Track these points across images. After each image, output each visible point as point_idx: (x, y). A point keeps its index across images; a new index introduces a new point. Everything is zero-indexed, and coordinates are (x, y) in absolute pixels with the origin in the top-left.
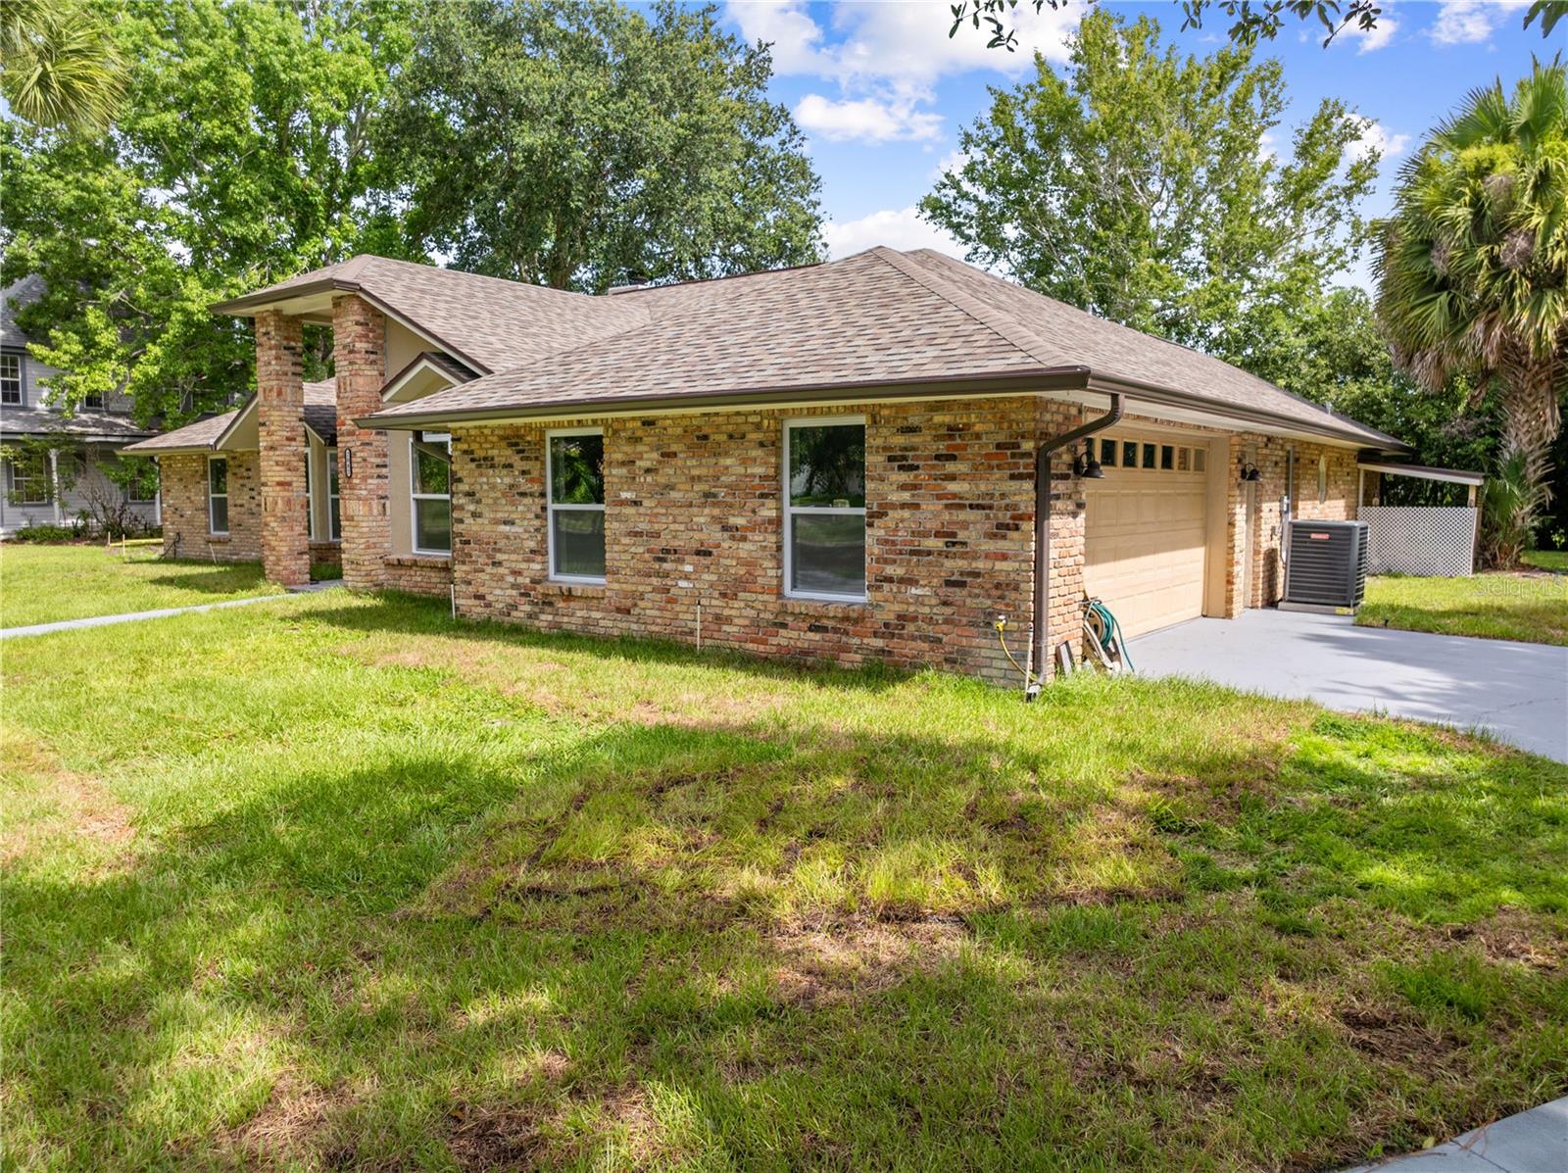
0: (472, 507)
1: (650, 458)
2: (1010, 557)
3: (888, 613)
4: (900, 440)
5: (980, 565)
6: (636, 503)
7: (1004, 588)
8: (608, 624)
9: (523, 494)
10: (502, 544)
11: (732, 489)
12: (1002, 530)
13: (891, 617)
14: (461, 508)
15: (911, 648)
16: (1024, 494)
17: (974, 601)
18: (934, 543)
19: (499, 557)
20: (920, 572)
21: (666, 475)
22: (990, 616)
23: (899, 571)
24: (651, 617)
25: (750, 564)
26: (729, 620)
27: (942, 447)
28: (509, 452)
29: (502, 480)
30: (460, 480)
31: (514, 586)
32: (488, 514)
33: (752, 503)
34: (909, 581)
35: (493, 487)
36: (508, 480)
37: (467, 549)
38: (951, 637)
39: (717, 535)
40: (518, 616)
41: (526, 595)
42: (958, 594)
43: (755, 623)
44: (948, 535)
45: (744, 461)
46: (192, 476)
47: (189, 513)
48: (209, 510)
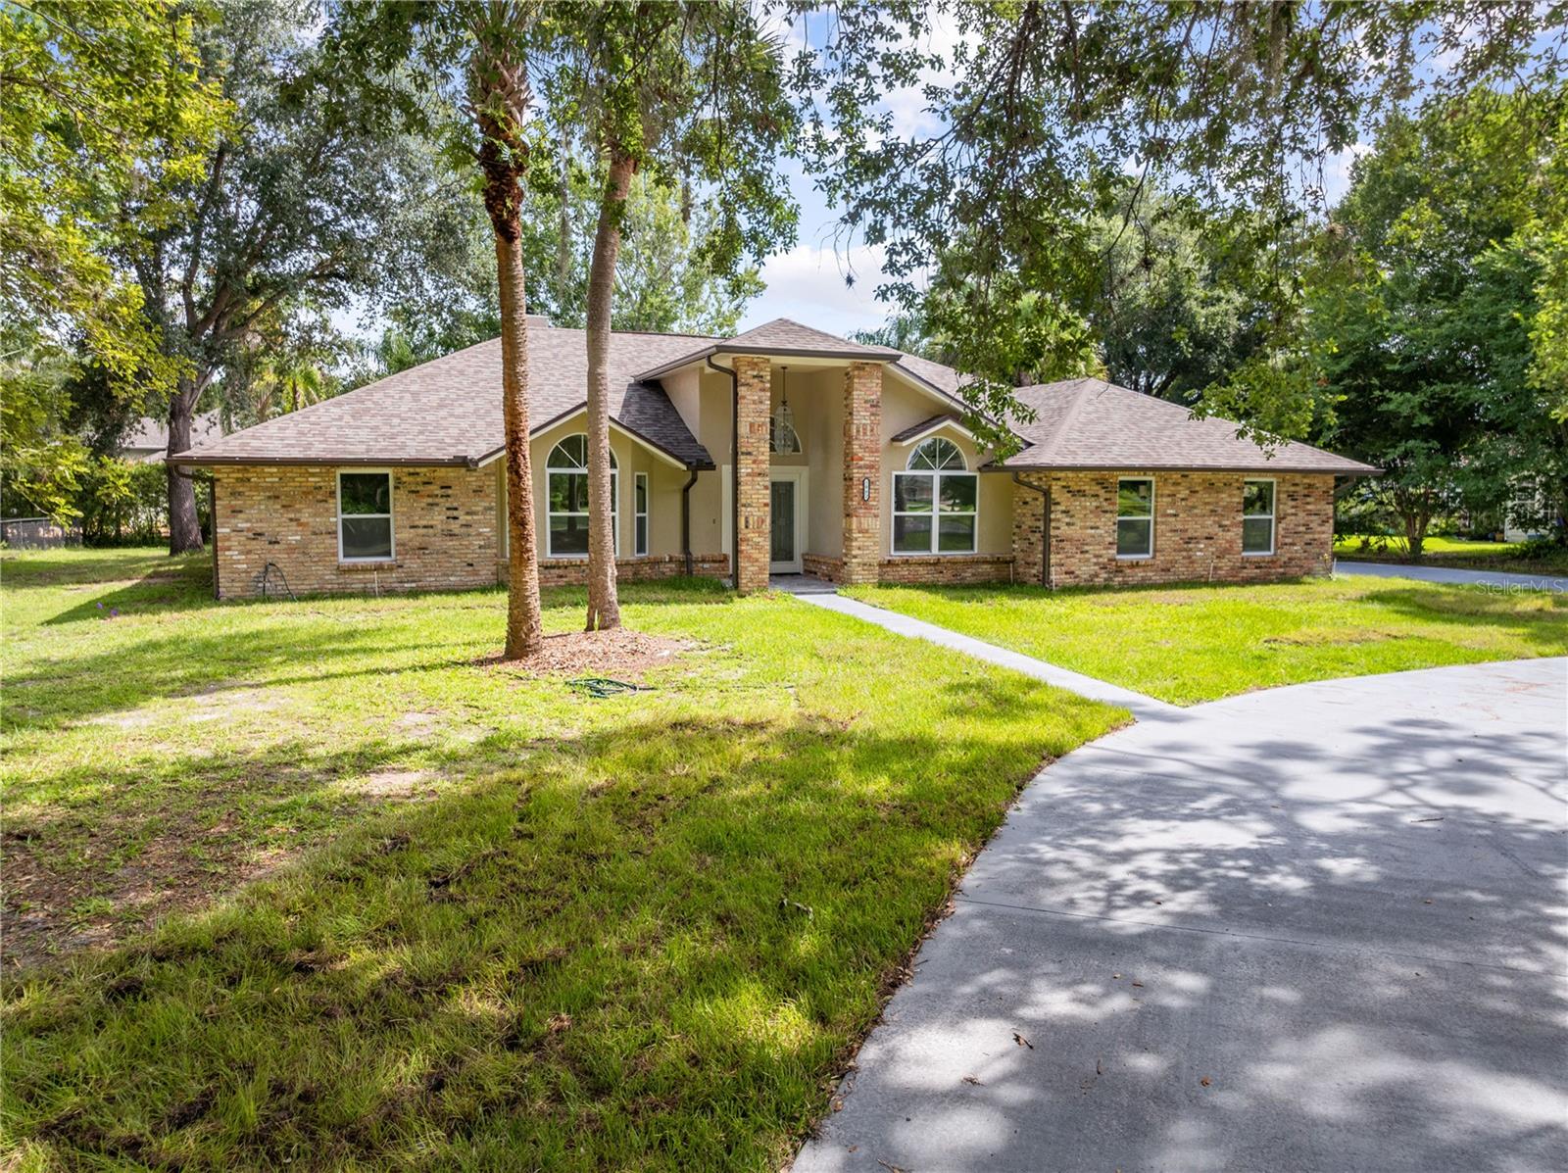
0: (1067, 520)
1: (1184, 493)
2: (1325, 534)
4: (1293, 489)
5: (1316, 536)
6: (1175, 515)
7: (1324, 544)
8: (1157, 578)
9: (1106, 512)
10: (1088, 541)
11: (1224, 507)
12: (1323, 523)
13: (1285, 559)
15: (1293, 571)
17: (1314, 550)
18: (1302, 529)
19: (1086, 548)
20: (1297, 541)
21: (1194, 500)
22: (1319, 555)
23: (1290, 540)
24: (1182, 571)
25: (1230, 542)
26: (1220, 568)
27: (1306, 492)
29: (1090, 503)
30: (1058, 504)
31: (1095, 564)
32: (1079, 524)
33: (1234, 514)
34: (1294, 544)
36: (1095, 504)
37: (1061, 545)
38: (1306, 564)
39: (1217, 529)
40: (1099, 581)
41: (1105, 568)
42: (1308, 548)
43: (1232, 569)
44: (1306, 525)
45: (1230, 496)
46: (306, 493)
47: (294, 538)
48: (333, 533)
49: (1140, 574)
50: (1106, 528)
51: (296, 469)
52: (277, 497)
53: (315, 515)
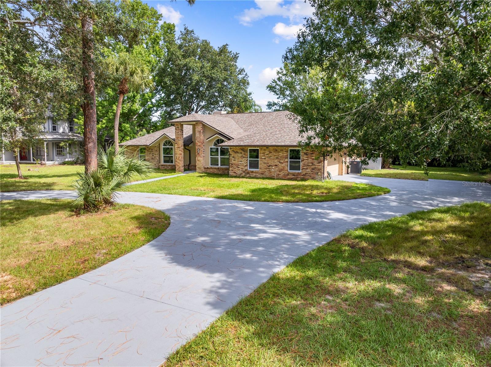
0: (234, 159)
1: (267, 153)
2: (320, 166)
5: (316, 167)
6: (265, 159)
7: (319, 169)
8: (259, 176)
9: (243, 157)
11: (281, 157)
12: (319, 163)
13: (304, 173)
14: (231, 159)
15: (307, 177)
16: (322, 158)
18: (310, 164)
19: (239, 166)
21: (270, 155)
22: (318, 173)
24: (267, 174)
25: (284, 167)
26: (280, 175)
28: (242, 151)
30: (231, 155)
31: (242, 171)
32: (237, 160)
33: (284, 159)
35: (238, 156)
37: (232, 165)
38: (312, 176)
39: (278, 163)
40: (243, 175)
41: (244, 172)
42: (313, 170)
43: (284, 175)
44: (312, 163)
45: (283, 153)
46: (135, 151)
49: (254, 174)
50: (244, 162)
51: (133, 147)
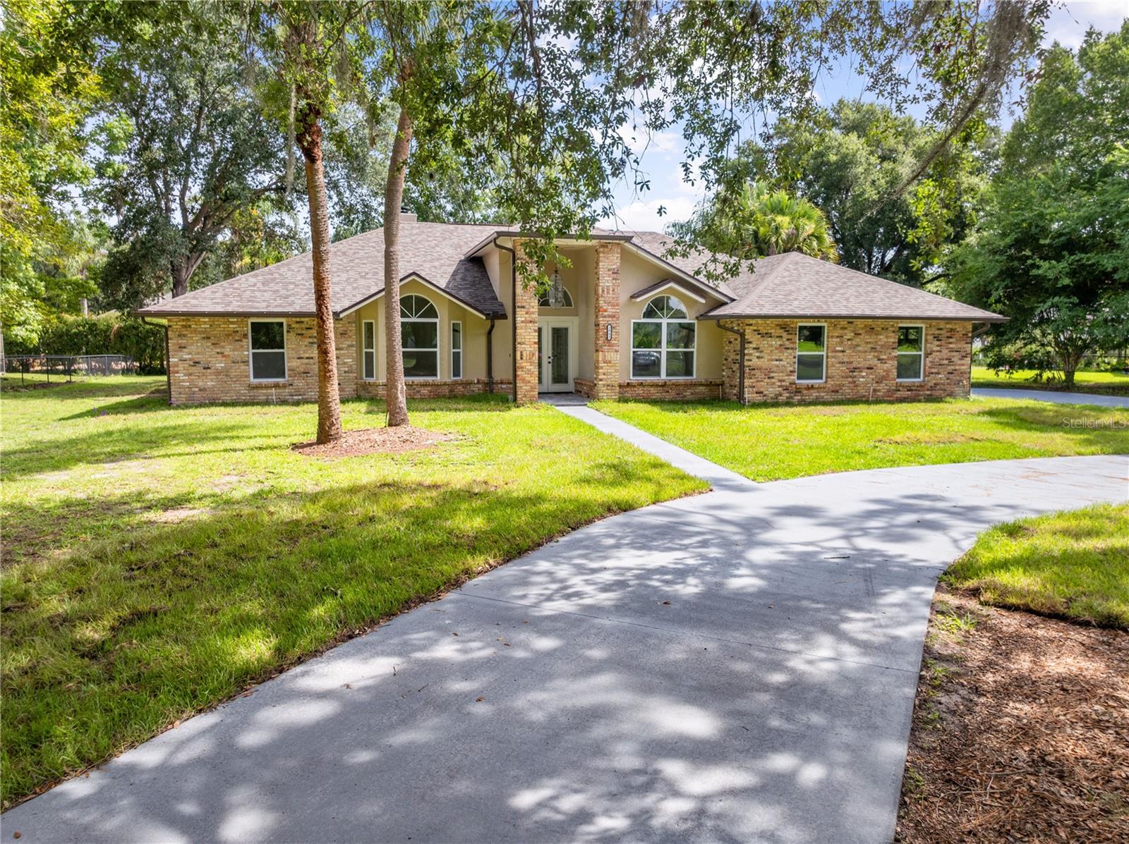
0: (758, 354)
1: (850, 335)
2: (964, 366)
3: (931, 384)
4: (938, 332)
5: (957, 367)
6: (843, 351)
7: (963, 374)
8: (827, 397)
9: (788, 349)
10: (774, 369)
11: (882, 346)
12: (963, 357)
13: (932, 384)
14: (751, 354)
15: (937, 393)
16: (968, 348)
17: (955, 378)
18: (946, 362)
19: (772, 375)
20: (941, 371)
21: (857, 340)
22: (959, 382)
23: (935, 371)
24: (847, 391)
25: (887, 371)
26: (879, 391)
27: (949, 334)
28: (781, 331)
29: (775, 342)
30: (750, 342)
31: (780, 386)
32: (767, 357)
33: (890, 351)
34: (938, 373)
35: (772, 346)
36: (779, 343)
37: (753, 372)
38: (948, 388)
39: (876, 362)
40: (781, 399)
41: (787, 389)
42: (951, 376)
43: (889, 391)
44: (949, 360)
45: (887, 337)
46: (228, 335)
47: (220, 365)
48: (246, 362)
49: (815, 394)
50: (788, 361)
51: (221, 319)
52: (209, 338)
53: (234, 350)
